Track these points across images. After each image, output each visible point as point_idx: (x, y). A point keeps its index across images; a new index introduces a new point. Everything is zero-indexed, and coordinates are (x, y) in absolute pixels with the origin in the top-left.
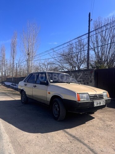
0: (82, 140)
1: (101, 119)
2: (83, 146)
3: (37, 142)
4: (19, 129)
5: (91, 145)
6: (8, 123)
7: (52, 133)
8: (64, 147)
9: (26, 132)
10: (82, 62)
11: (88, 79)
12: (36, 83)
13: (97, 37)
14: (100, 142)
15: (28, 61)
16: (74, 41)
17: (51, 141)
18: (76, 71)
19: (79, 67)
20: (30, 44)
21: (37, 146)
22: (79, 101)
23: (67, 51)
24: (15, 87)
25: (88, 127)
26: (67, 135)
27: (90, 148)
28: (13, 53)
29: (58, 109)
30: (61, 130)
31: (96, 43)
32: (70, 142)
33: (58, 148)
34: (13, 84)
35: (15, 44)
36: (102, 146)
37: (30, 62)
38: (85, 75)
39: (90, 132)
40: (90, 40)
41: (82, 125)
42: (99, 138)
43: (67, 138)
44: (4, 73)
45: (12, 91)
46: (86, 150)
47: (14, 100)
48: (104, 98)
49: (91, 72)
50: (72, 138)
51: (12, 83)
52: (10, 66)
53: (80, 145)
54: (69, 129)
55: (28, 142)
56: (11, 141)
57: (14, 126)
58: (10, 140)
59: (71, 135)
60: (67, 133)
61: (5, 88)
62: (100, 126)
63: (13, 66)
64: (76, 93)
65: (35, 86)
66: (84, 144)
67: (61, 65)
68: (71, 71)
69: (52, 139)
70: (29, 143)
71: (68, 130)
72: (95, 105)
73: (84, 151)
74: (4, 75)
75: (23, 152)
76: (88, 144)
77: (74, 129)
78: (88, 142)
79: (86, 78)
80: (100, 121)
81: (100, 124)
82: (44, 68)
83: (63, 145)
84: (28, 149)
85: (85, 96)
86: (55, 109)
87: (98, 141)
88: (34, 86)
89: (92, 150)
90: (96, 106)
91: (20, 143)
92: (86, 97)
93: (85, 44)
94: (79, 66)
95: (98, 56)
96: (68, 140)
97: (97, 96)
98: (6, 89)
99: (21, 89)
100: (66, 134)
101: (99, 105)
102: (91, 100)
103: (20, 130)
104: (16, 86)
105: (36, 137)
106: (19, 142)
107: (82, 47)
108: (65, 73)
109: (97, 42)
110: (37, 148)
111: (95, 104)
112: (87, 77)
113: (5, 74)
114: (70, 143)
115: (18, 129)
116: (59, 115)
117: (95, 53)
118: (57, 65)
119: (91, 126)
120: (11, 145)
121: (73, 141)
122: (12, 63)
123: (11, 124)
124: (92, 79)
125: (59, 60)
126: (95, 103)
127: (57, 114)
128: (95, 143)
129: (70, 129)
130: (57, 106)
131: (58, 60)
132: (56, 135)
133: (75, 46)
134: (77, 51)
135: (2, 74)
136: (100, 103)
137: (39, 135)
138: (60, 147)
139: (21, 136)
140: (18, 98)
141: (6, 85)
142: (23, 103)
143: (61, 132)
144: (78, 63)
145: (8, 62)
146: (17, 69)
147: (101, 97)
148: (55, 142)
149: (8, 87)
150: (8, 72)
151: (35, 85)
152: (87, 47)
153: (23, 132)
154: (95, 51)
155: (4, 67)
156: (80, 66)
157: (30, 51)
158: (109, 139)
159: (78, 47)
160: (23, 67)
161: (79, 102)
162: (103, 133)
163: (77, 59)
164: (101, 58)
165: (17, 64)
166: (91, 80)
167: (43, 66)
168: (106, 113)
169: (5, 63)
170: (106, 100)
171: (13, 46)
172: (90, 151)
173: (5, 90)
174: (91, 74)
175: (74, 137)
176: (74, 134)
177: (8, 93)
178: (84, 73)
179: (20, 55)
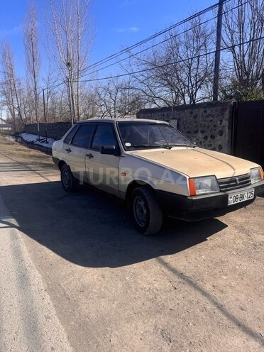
0: (198, 282)
1: (241, 228)
2: (201, 298)
3: (103, 290)
4: (62, 258)
5: (218, 296)
6: (38, 244)
7: (135, 265)
8: (160, 300)
9: (77, 266)
10: (200, 82)
11: (215, 126)
12: (91, 148)
13: (241, 13)
14: (238, 288)
15: (68, 81)
16: (181, 29)
17: (133, 286)
18: (185, 107)
19: (192, 96)
20: (72, 37)
21: (103, 300)
22: (195, 195)
23: (162, 52)
24: (45, 145)
25: (212, 249)
26: (166, 271)
27: (215, 303)
28: (31, 62)
29: (145, 211)
30: (153, 259)
31: (237, 30)
32: (173, 289)
33: (148, 304)
34: (41, 138)
35: (34, 38)
36: (242, 297)
37: (75, 85)
38: (208, 117)
39: (216, 264)
40: (224, 21)
41: (198, 246)
42: (237, 276)
43: (166, 277)
44: (17, 113)
45: (39, 157)
46: (208, 307)
47: (46, 181)
48: (252, 182)
49: (223, 110)
50: (177, 279)
51: (37, 137)
52: (29, 94)
53: (195, 296)
54: (169, 256)
55: (83, 289)
56: (48, 288)
57: (50, 251)
58: (46, 286)
59: (174, 271)
60: (166, 264)
61: (24, 150)
62: (240, 246)
63: (36, 94)
64: (188, 178)
65: (90, 156)
66: (205, 294)
67: (148, 92)
68: (174, 107)
69: (135, 282)
70: (86, 292)
71: (168, 258)
72: (231, 202)
73: (204, 309)
74: (17, 117)
75: (74, 315)
76: (213, 294)
77: (180, 255)
78: (212, 288)
79: (210, 124)
80: (240, 234)
81: (239, 241)
82: (107, 98)
83: (158, 297)
84: (84, 308)
85: (208, 182)
86: (137, 210)
87: (233, 284)
88: (88, 155)
89: (220, 308)
90: (233, 203)
91: (67, 292)
92: (210, 186)
93: (208, 33)
94: (192, 92)
95: (240, 66)
96: (169, 284)
97: (235, 181)
98: (26, 153)
99: (60, 159)
100: (163, 268)
101: (239, 202)
102: (221, 191)
103: (64, 260)
104: (47, 143)
105: (100, 278)
106: (64, 290)
107: (202, 40)
108: (158, 122)
109: (241, 25)
110: (103, 304)
111: (230, 200)
112: (211, 121)
113: (20, 114)
114: (174, 291)
115: (59, 257)
116: (147, 224)
117: (235, 58)
118: (138, 92)
119: (220, 247)
120: (48, 297)
121: (180, 285)
122: (32, 87)
123: (44, 245)
124: (224, 126)
125: (144, 78)
126: (231, 198)
127: (142, 221)
128: (228, 288)
129: (172, 255)
130: (142, 203)
131: (141, 78)
132: (142, 270)
133: (183, 39)
134: (189, 52)
135: (13, 115)
136: (243, 197)
137: (106, 271)
138: (153, 301)
139: (69, 275)
140: (55, 177)
141: (26, 142)
142: (66, 190)
143: (152, 263)
144: (190, 85)
145: (24, 86)
146: (46, 102)
147: (244, 181)
148: (142, 289)
149: (31, 145)
150: (27, 110)
151: (89, 152)
152: (215, 41)
153: (72, 264)
154: (233, 52)
155: (15, 99)
156: (196, 90)
157: (71, 56)
158: (258, 278)
159: (191, 42)
160: (58, 95)
161: (194, 198)
162: (245, 265)
163: (190, 73)
164: (250, 70)
165: (43, 90)
166: (220, 129)
167: (105, 94)
168: (254, 211)
169: (17, 89)
170: (256, 188)
171: (30, 42)
172: (216, 311)
173: (24, 156)
174: (223, 114)
175: (181, 275)
176: (181, 269)
177: (33, 163)
178: (205, 112)
179: (50, 67)
